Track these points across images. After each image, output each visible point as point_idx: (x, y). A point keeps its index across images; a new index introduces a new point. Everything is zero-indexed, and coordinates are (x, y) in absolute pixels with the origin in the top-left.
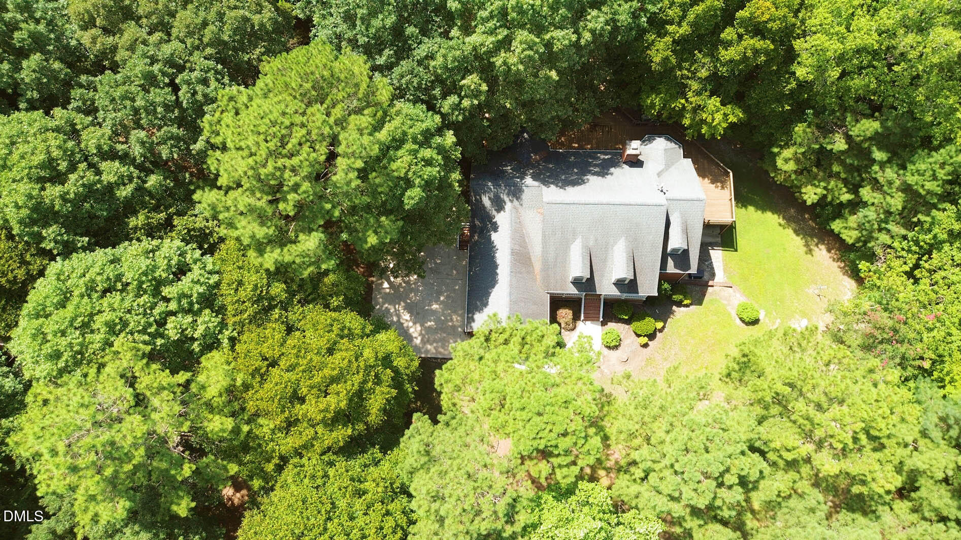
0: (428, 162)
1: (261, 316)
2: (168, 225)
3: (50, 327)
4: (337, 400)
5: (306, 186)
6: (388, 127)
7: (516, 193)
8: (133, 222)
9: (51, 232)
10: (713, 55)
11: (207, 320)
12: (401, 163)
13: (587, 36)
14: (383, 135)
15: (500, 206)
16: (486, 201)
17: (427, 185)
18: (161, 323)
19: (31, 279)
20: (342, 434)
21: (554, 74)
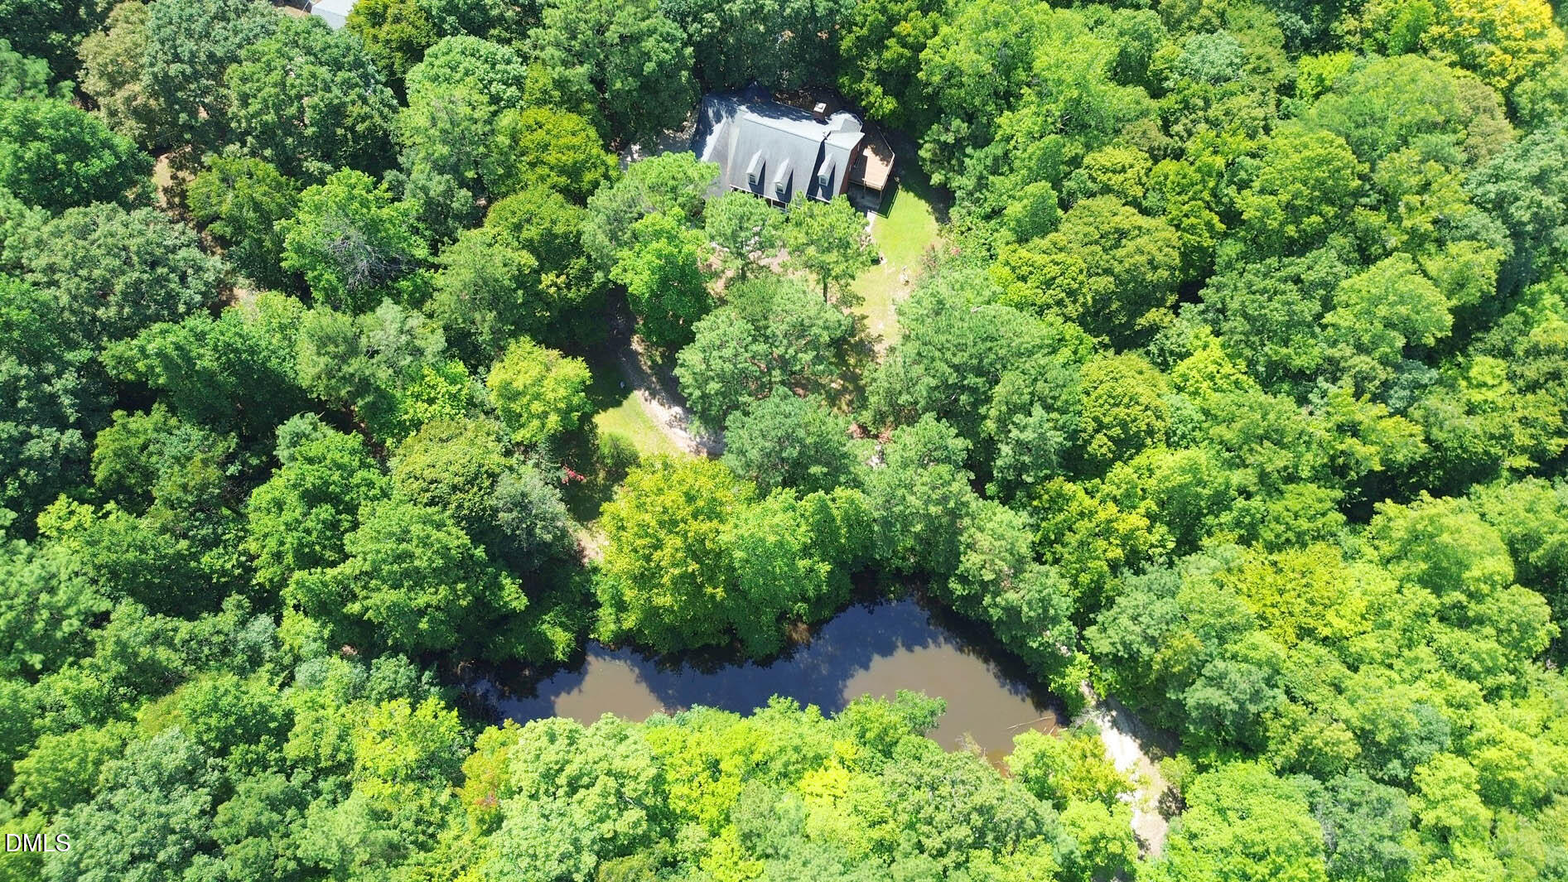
0: (666, 51)
1: (540, 103)
2: (508, 42)
3: (437, 63)
4: (568, 158)
5: (589, 32)
6: (648, 22)
7: (732, 113)
8: (492, 31)
9: (451, 19)
10: (879, 53)
11: (512, 91)
12: (649, 44)
13: (788, 11)
14: (644, 25)
15: (718, 119)
16: (711, 113)
17: (660, 64)
18: (490, 82)
19: (429, 45)
20: (563, 180)
21: (762, 28)
